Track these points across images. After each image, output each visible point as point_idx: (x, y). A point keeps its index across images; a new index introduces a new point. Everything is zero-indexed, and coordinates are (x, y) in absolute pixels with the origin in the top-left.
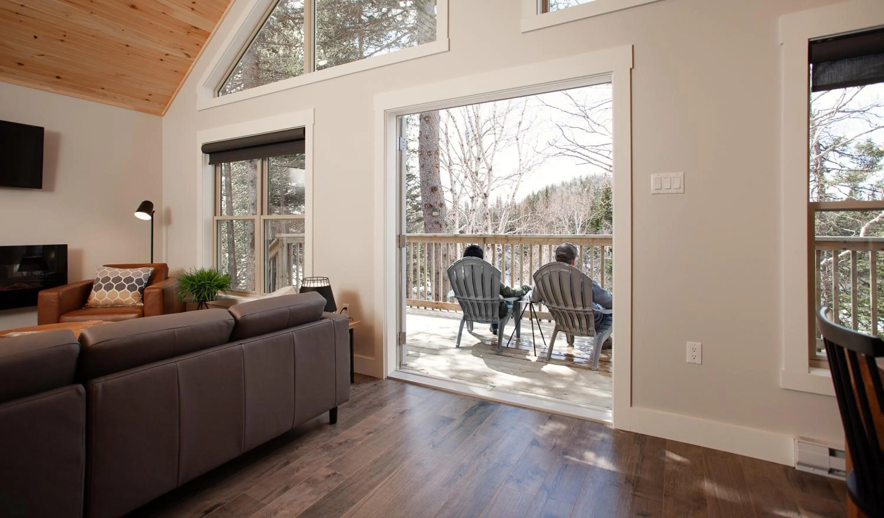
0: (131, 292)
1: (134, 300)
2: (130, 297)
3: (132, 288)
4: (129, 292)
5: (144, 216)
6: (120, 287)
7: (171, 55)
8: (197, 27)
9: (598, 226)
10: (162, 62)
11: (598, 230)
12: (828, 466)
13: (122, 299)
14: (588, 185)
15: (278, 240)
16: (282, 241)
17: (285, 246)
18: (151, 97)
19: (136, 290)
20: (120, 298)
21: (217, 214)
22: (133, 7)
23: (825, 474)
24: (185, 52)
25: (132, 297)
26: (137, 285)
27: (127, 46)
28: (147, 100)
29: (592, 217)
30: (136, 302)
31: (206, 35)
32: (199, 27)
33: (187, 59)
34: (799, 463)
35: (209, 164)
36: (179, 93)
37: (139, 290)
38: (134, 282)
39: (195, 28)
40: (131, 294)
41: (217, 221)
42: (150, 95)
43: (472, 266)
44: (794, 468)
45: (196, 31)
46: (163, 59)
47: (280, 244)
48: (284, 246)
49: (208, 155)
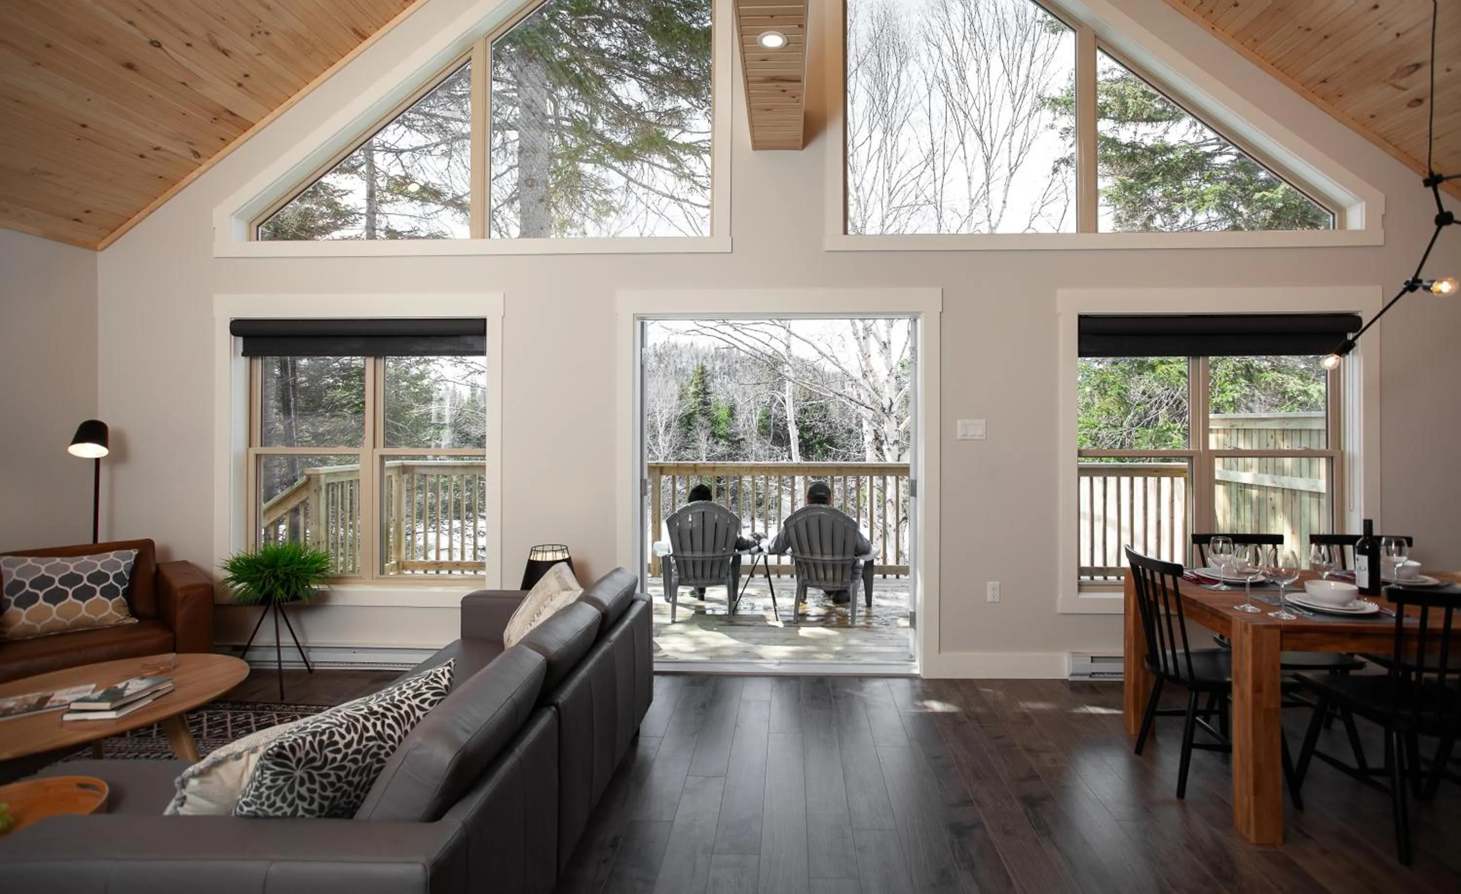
0: (110, 600)
1: (119, 615)
2: (110, 610)
3: (109, 592)
4: (107, 600)
5: (90, 450)
6: (84, 594)
7: (166, 151)
8: (234, 111)
9: (690, 425)
10: (143, 159)
11: (690, 430)
12: (1090, 671)
13: (92, 616)
14: (667, 359)
15: (309, 478)
16: (318, 480)
17: (324, 487)
18: (87, 215)
19: (118, 595)
20: (86, 614)
21: (253, 443)
22: (130, 66)
23: (1087, 678)
24: (192, 147)
25: (114, 609)
26: (117, 585)
27: (84, 126)
28: (76, 220)
29: (681, 411)
30: (122, 618)
31: (245, 126)
32: (236, 113)
33: (193, 159)
34: (1072, 675)
35: (243, 355)
36: (153, 214)
37: (123, 595)
38: (111, 580)
39: (231, 113)
40: (110, 603)
41: (257, 455)
42: (88, 212)
43: (703, 513)
44: (1067, 680)
45: (230, 118)
46: (146, 154)
47: (313, 486)
48: (321, 489)
49: (240, 340)
